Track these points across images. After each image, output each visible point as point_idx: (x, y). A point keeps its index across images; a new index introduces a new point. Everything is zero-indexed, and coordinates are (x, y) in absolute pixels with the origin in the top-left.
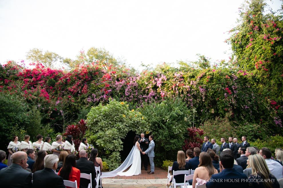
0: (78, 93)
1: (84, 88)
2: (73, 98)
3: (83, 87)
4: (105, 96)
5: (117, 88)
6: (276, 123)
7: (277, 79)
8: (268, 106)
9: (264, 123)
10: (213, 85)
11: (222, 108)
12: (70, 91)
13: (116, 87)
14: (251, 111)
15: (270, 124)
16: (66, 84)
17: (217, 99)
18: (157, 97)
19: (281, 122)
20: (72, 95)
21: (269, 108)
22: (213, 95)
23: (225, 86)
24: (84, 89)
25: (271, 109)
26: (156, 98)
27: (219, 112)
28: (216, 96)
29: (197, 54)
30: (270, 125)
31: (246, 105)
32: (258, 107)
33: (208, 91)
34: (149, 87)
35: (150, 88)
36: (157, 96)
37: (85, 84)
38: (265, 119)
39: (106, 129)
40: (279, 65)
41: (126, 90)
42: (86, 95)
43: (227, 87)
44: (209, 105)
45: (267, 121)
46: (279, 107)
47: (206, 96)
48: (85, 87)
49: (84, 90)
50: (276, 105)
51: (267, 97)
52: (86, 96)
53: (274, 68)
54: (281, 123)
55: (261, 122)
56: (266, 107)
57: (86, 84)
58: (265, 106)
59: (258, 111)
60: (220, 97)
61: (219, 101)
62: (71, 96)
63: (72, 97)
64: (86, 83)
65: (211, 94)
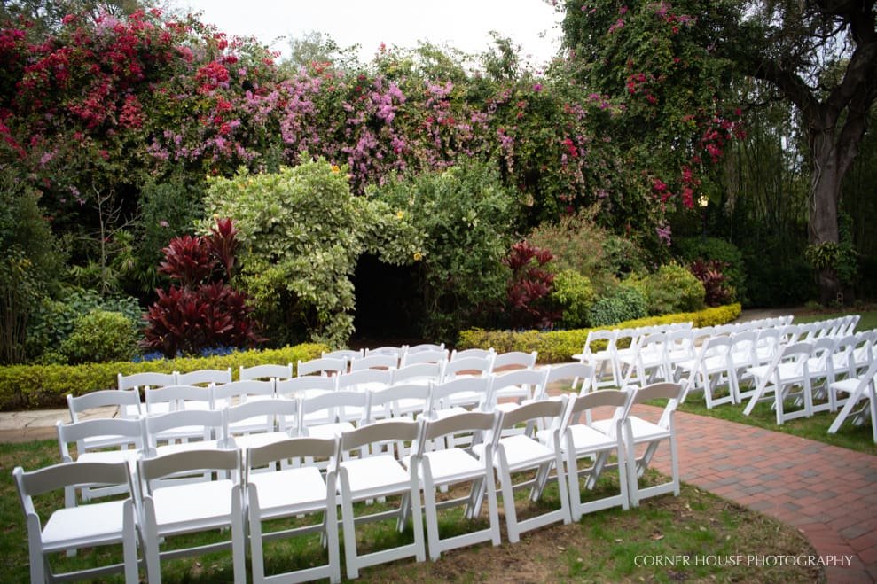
0: (108, 124)
1: (128, 108)
2: (92, 144)
3: (120, 104)
4: (220, 141)
5: (256, 117)
6: (661, 236)
7: (674, 125)
8: (648, 194)
9: (632, 234)
10: (533, 128)
11: (554, 193)
12: (76, 117)
13: (249, 112)
14: (610, 204)
15: (647, 237)
16: (54, 88)
17: (541, 168)
18: (383, 153)
19: (670, 233)
20: (86, 132)
21: (648, 199)
22: (533, 156)
23: (562, 135)
24: (127, 111)
25: (653, 201)
26: (379, 155)
27: (545, 205)
28: (539, 159)
29: (491, 33)
30: (645, 239)
31: (603, 187)
32: (625, 194)
33: (521, 145)
34: (356, 121)
35: (361, 124)
36: (383, 151)
37: (127, 93)
38: (635, 226)
39: (308, 248)
40: (680, 90)
41: (285, 125)
42: (139, 134)
43: (568, 137)
44: (521, 182)
45: (640, 229)
46: (669, 197)
47: (515, 158)
48: (131, 103)
49: (128, 116)
50: (663, 192)
51: (646, 171)
52: (142, 138)
53: (669, 98)
54: (670, 235)
55: (627, 231)
56: (641, 196)
57: (132, 94)
58: (639, 193)
59: (624, 203)
60: (551, 164)
61: (546, 174)
62: (83, 135)
63: (89, 138)
64: (130, 90)
65: (529, 153)
